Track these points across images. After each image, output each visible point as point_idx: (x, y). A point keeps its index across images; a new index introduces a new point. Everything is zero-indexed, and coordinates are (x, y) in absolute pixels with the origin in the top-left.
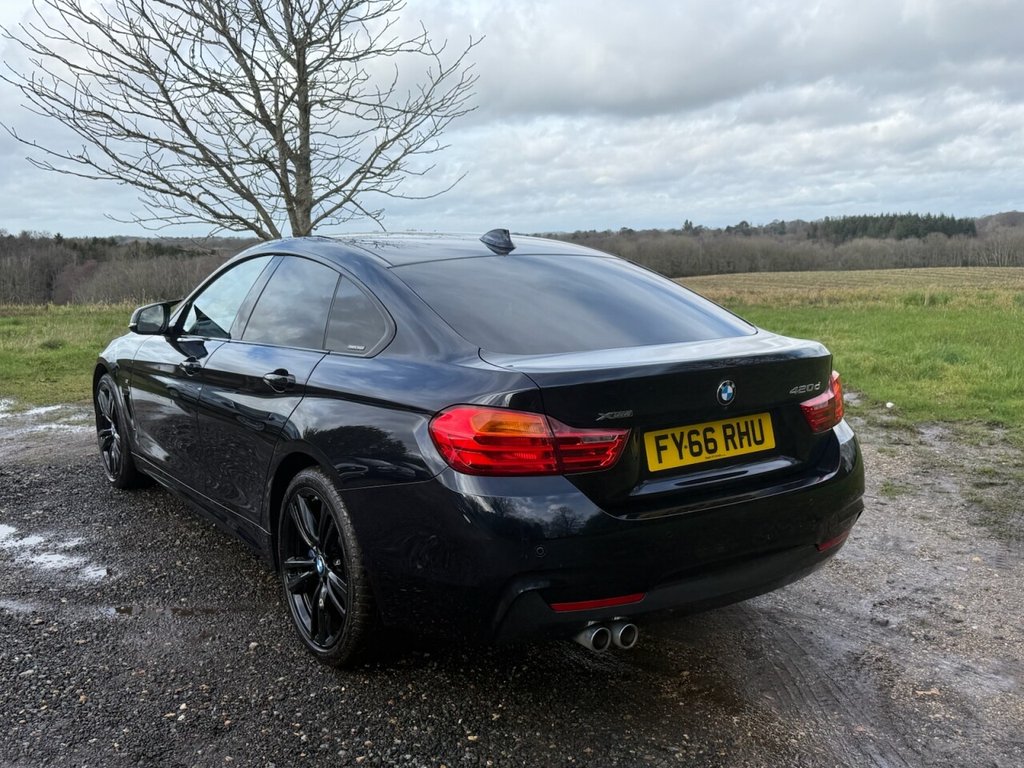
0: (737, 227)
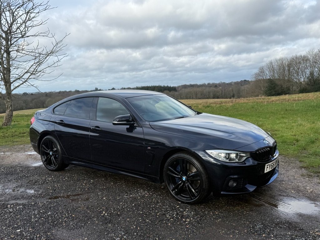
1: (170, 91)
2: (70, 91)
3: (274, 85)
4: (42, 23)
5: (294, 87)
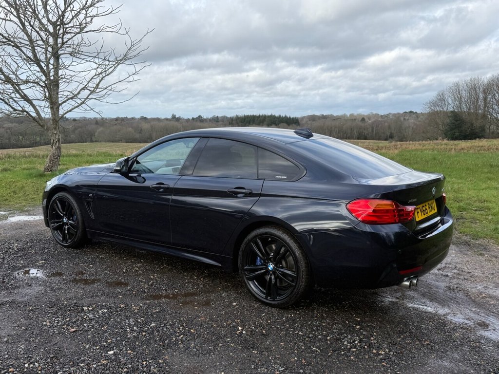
0: (197, 118)
1: (289, 125)
2: (132, 118)
3: (458, 122)
4: (112, 11)
5: (492, 127)
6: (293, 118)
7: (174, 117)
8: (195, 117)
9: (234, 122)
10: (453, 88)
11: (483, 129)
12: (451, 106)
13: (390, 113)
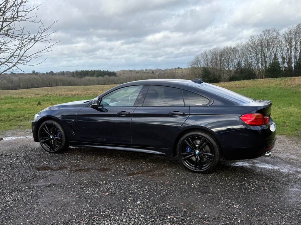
0: (50, 73)
1: (110, 76)
3: (207, 73)
4: (34, 9)
5: (224, 75)
6: (112, 72)
7: (34, 72)
8: (48, 72)
9: (75, 75)
10: (203, 54)
11: (220, 77)
12: (202, 64)
13: (167, 69)
